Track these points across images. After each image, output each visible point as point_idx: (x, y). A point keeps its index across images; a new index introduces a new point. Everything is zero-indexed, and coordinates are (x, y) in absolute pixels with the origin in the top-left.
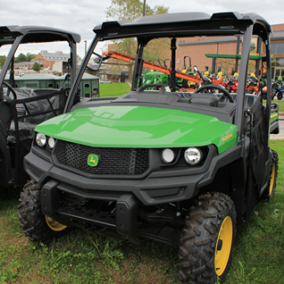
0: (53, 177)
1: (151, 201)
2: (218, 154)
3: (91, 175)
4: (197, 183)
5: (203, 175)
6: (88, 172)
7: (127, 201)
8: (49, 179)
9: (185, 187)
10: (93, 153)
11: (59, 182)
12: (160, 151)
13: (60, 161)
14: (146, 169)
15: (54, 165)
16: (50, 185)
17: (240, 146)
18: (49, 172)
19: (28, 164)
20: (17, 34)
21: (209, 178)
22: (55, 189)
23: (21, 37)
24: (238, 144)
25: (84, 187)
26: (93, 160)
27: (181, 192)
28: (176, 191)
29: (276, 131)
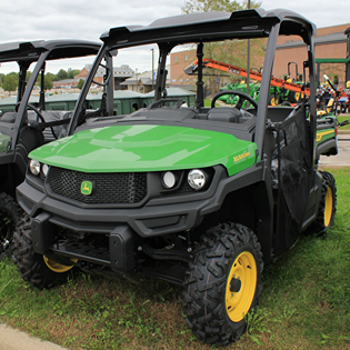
0: (46, 208)
1: (148, 232)
2: (228, 176)
3: (85, 205)
4: (199, 211)
5: (207, 201)
6: (82, 201)
7: (121, 234)
8: (40, 211)
9: (186, 215)
10: (87, 179)
11: (52, 215)
12: (160, 174)
13: (54, 190)
14: (144, 196)
15: (48, 195)
16: (41, 218)
17: (260, 167)
18: (40, 203)
19: (21, 195)
20: (42, 50)
21: (216, 204)
22: (46, 223)
23: (47, 53)
24: (258, 165)
25: (76, 219)
26: (86, 188)
27: (182, 221)
28: (175, 219)
29: (332, 151)
